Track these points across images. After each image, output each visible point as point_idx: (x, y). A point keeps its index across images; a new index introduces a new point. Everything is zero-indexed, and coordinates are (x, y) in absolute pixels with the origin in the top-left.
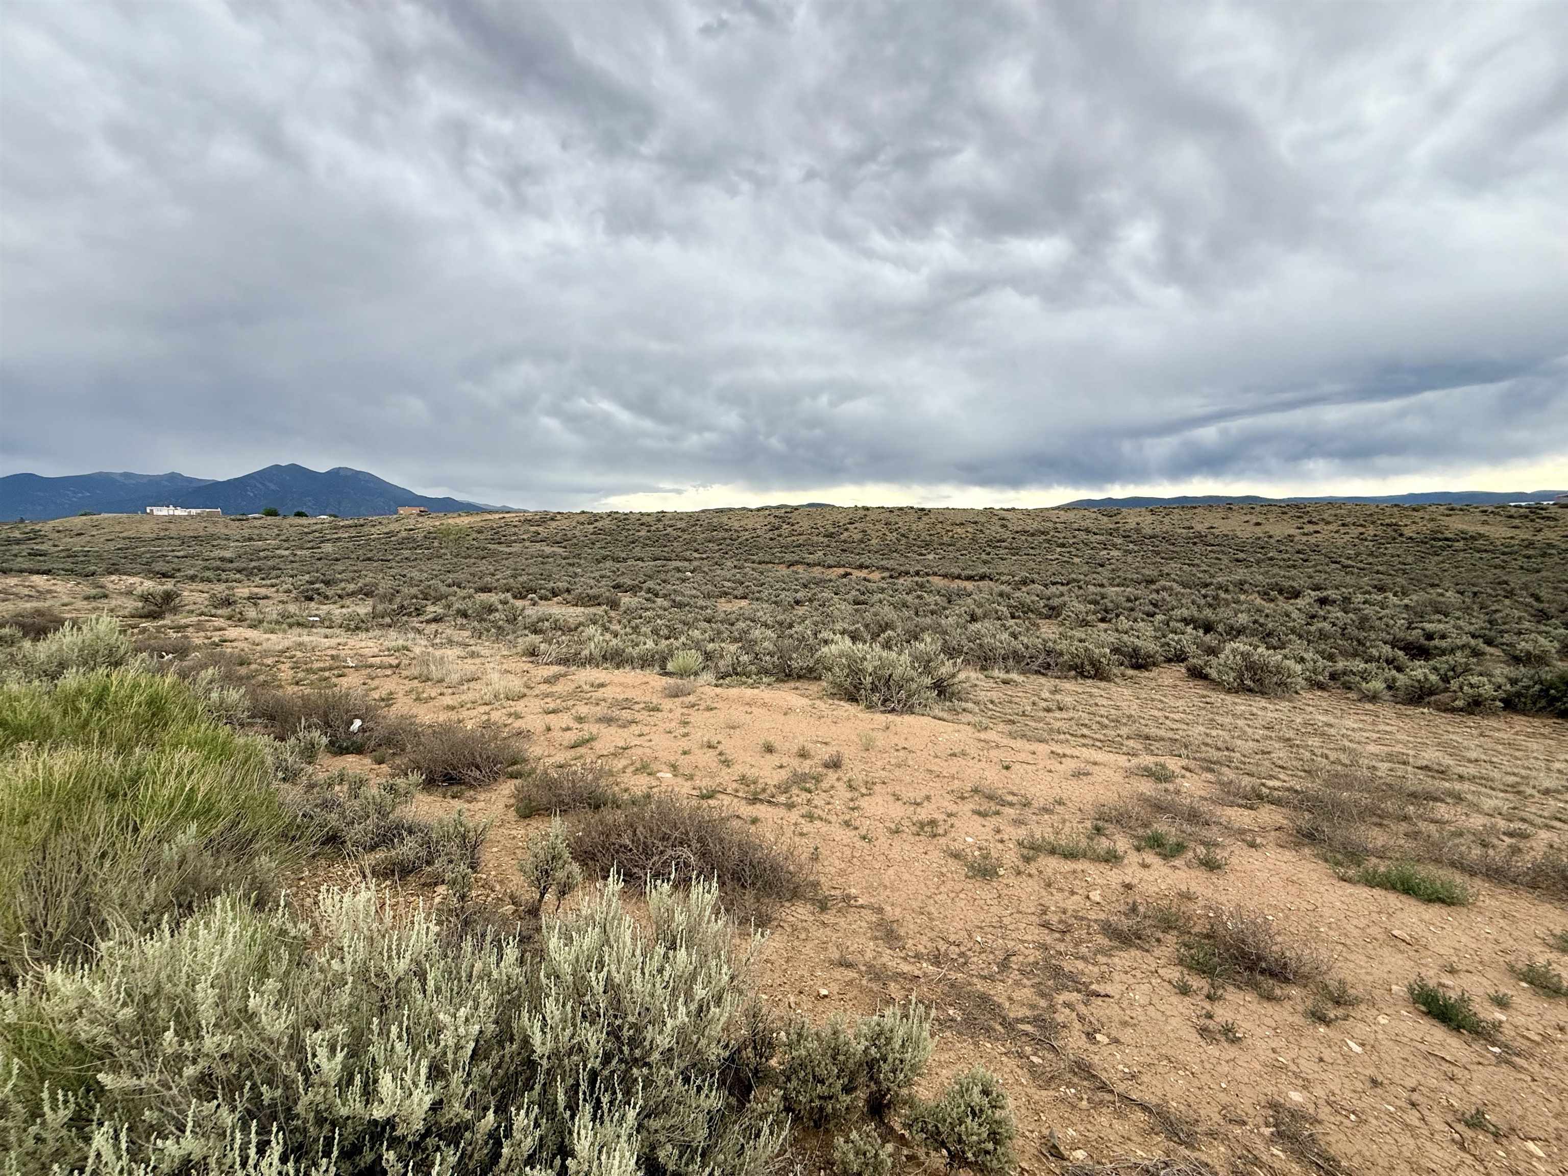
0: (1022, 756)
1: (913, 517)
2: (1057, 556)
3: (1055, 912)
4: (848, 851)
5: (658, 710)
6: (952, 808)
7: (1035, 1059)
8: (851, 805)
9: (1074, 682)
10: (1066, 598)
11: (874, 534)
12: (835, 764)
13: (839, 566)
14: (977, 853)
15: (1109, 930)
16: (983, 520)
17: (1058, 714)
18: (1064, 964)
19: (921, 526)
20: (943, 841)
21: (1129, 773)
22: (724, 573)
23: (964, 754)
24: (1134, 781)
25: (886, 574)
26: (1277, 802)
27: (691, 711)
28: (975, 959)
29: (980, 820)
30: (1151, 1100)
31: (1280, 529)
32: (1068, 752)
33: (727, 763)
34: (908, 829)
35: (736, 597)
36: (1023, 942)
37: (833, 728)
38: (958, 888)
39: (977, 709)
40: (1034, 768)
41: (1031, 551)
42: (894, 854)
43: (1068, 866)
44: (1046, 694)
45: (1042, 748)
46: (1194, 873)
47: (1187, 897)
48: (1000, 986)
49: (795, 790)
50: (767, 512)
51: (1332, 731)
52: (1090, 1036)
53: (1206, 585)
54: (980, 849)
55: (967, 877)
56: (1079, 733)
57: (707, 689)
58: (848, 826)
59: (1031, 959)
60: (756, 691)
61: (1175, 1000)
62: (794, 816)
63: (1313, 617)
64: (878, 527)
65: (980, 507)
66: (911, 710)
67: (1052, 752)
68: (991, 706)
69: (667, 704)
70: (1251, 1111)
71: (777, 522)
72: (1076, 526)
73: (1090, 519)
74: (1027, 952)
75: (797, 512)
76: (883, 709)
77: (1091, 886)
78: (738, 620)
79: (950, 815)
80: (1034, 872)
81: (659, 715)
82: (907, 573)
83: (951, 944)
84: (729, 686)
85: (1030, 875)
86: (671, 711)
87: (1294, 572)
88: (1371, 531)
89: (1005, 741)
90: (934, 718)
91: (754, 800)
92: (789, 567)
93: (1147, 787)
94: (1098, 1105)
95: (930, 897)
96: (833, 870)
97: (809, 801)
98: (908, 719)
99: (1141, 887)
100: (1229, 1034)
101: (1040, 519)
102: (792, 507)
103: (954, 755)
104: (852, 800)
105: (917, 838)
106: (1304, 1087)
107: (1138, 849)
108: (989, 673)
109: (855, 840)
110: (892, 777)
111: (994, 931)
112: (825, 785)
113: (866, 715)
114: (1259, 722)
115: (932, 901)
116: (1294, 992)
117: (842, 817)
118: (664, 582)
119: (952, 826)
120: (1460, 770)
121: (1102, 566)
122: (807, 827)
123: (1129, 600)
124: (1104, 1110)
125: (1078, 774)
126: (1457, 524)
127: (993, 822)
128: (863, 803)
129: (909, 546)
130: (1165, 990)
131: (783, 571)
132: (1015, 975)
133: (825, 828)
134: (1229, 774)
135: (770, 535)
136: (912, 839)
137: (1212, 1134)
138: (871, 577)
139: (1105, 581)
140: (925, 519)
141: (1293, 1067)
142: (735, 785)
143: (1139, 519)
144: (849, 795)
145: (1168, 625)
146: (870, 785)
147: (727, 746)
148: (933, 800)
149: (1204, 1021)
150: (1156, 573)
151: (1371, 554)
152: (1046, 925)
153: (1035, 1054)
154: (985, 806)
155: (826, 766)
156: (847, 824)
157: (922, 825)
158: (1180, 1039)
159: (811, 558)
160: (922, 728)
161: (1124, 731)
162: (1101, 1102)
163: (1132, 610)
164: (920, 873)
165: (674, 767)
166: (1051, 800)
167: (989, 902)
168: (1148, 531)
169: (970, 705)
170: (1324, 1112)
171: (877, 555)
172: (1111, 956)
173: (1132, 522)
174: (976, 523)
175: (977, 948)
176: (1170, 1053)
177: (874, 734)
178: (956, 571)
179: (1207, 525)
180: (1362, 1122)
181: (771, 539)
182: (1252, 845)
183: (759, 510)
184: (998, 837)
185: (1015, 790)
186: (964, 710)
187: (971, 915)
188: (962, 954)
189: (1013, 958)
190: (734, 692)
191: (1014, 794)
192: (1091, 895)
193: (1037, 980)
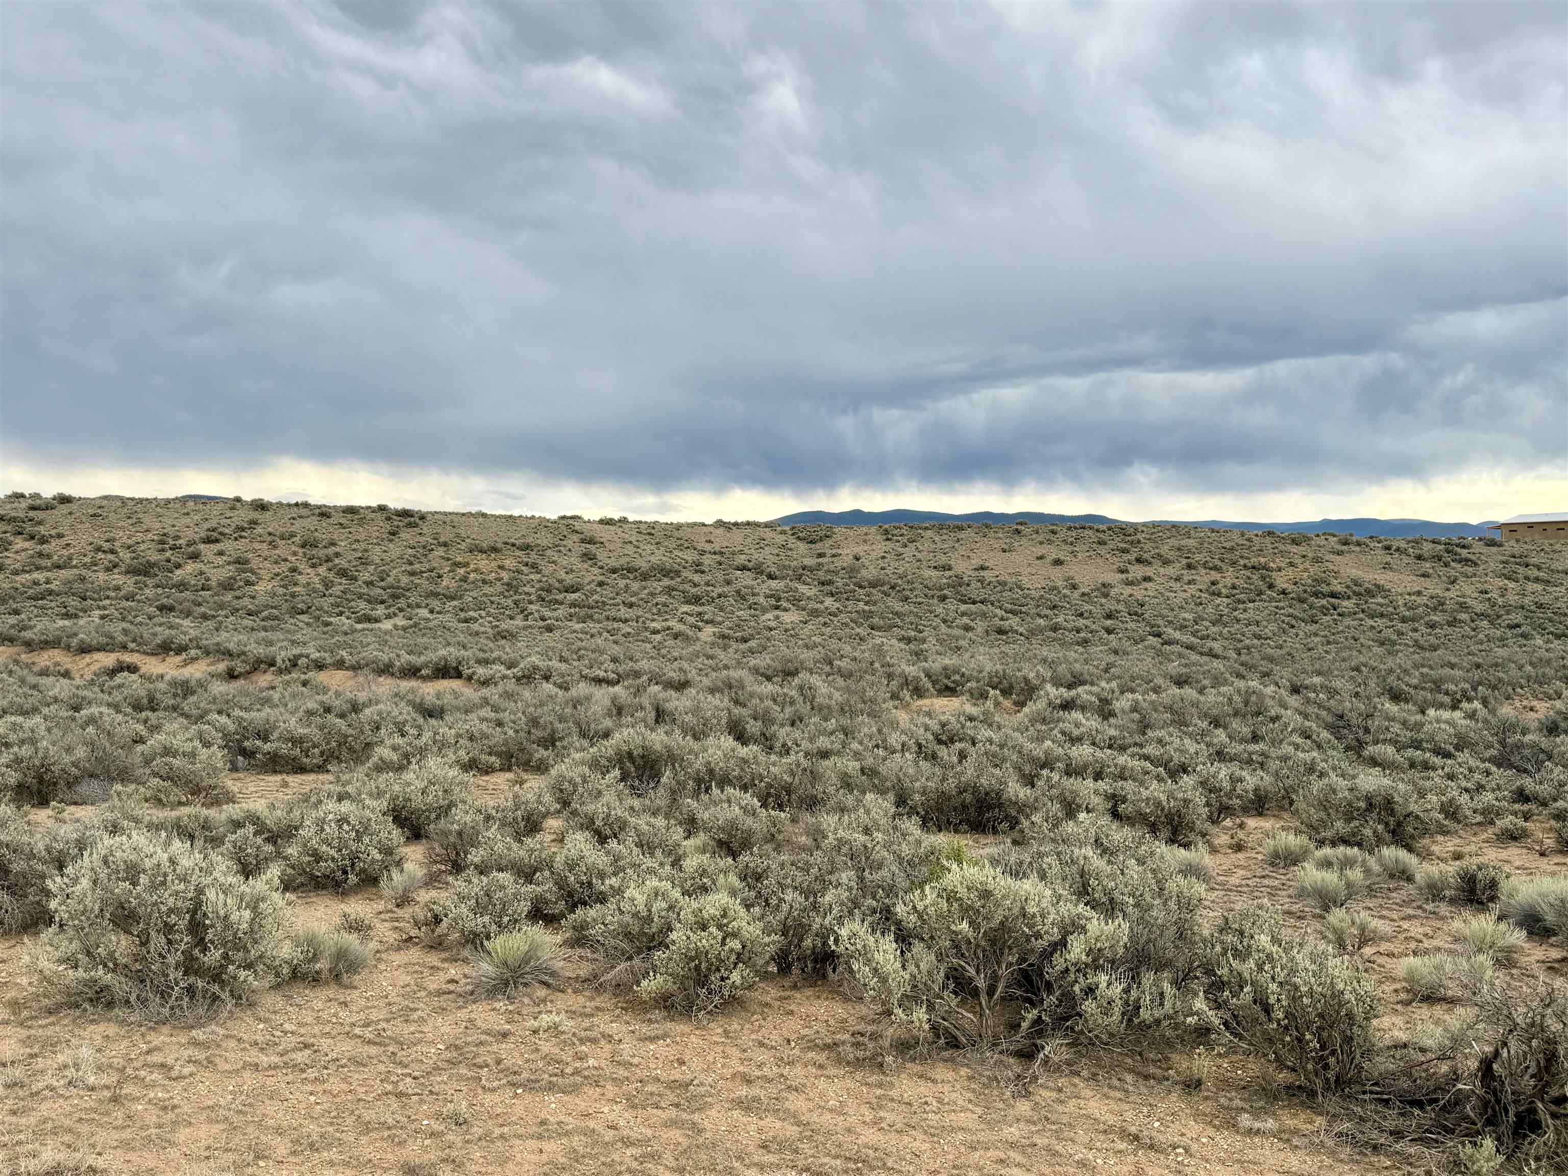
13: (110, 647)
25: (223, 667)
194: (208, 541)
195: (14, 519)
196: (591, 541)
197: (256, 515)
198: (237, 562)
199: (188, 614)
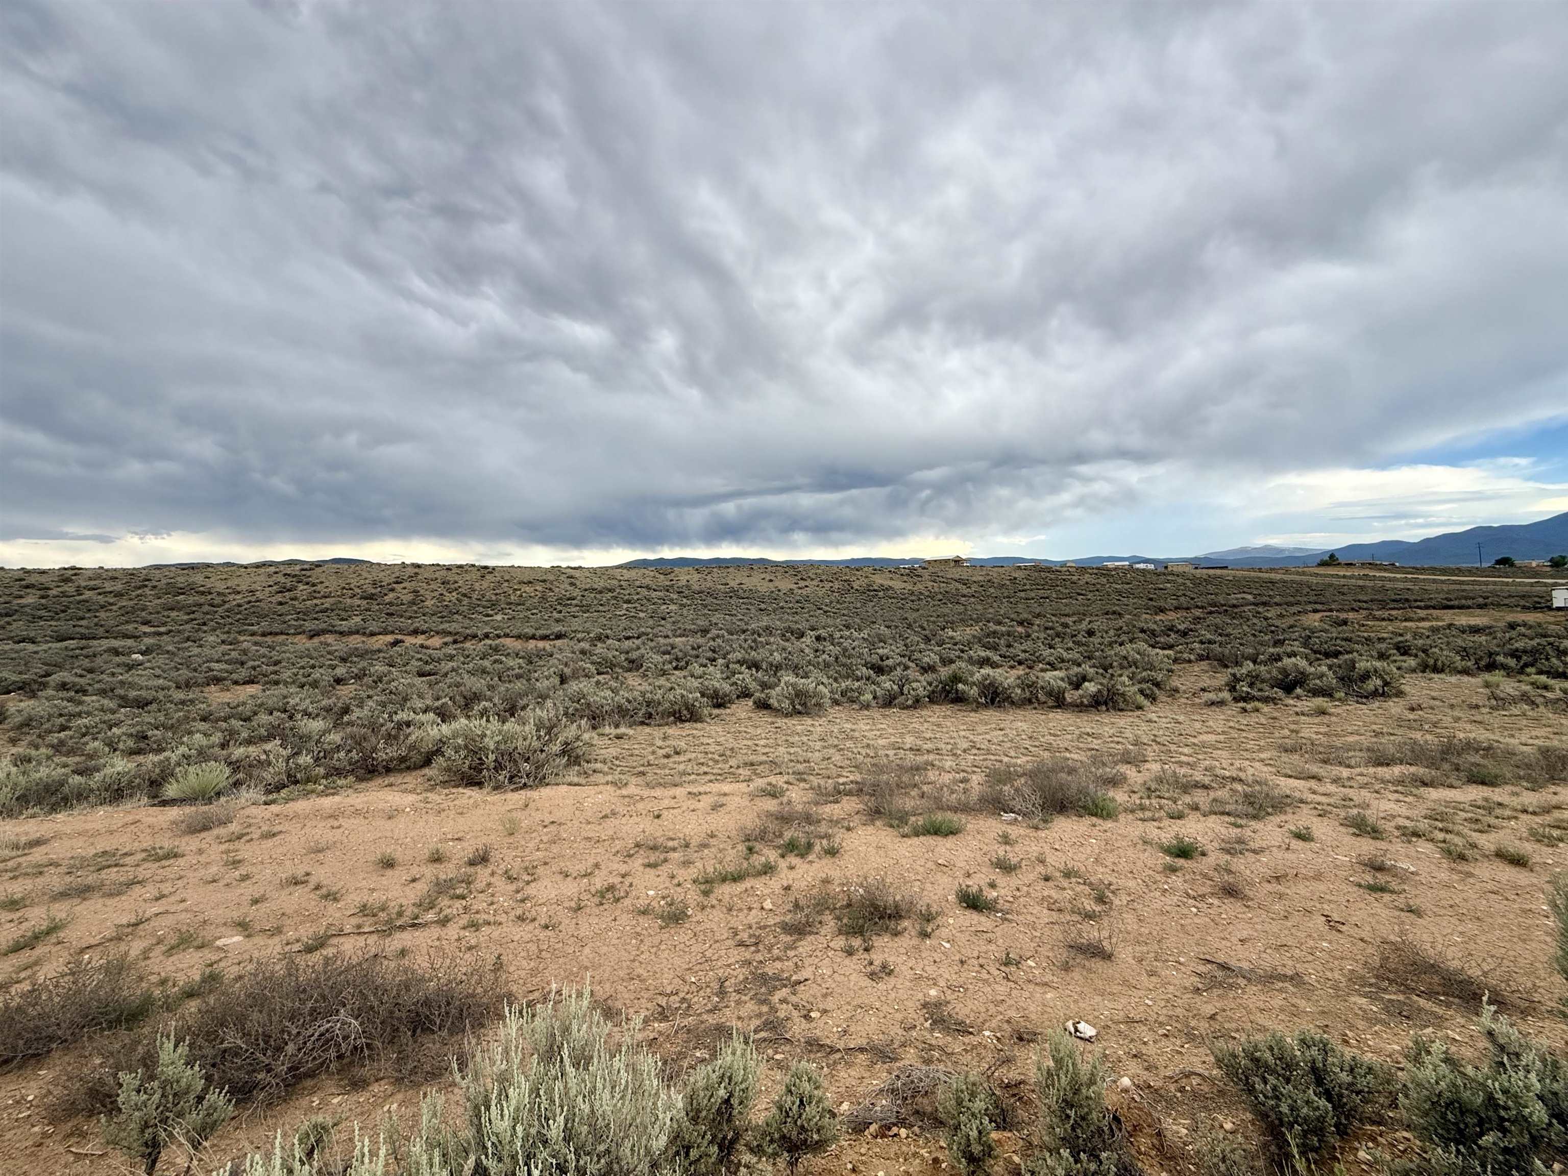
0: (666, 803)
1: (475, 575)
2: (624, 612)
3: (744, 930)
4: (533, 948)
5: (176, 856)
6: (623, 869)
7: (778, 1057)
8: (519, 896)
9: (674, 727)
10: (642, 651)
11: (429, 595)
12: (481, 859)
13: (385, 632)
14: (662, 903)
15: (787, 928)
16: (552, 578)
17: (676, 758)
18: (766, 970)
19: (485, 584)
20: (627, 902)
21: (753, 796)
22: (207, 651)
23: (614, 813)
24: (758, 801)
25: (449, 639)
26: (849, 793)
27: (237, 845)
28: (696, 999)
29: (652, 872)
30: (863, 1042)
31: (785, 584)
32: (702, 789)
33: (332, 897)
34: (590, 902)
35: (236, 683)
36: (729, 966)
37: (461, 820)
38: (656, 940)
39: (606, 769)
40: (679, 811)
41: (601, 608)
42: (584, 931)
43: (739, 887)
44: (659, 743)
45: (679, 791)
46: (824, 861)
47: (826, 881)
48: (727, 1011)
49: (444, 902)
50: (272, 569)
51: (856, 734)
52: (807, 1017)
53: (744, 632)
54: (663, 898)
55: (661, 928)
56: (701, 771)
57: (253, 810)
58: (523, 920)
59: (741, 977)
60: (337, 798)
61: (847, 961)
62: (452, 931)
63: (817, 651)
64: (434, 586)
65: (547, 565)
66: (542, 782)
67: (690, 793)
68: (617, 762)
69: (189, 844)
70: (916, 1017)
71: (288, 582)
72: (638, 583)
73: (648, 577)
74: (735, 973)
75: (319, 570)
76: (512, 787)
77: (762, 898)
78: (255, 714)
79: (623, 876)
80: (715, 902)
81: (181, 861)
82: (474, 636)
83: (669, 995)
84: (287, 800)
85: (713, 907)
86: (200, 852)
87: (797, 617)
88: (836, 585)
89: (646, 793)
90: (570, 784)
91: (389, 929)
92: (311, 637)
93: (771, 805)
94: (833, 1066)
95: (634, 961)
96: (523, 973)
97: (465, 908)
98: (545, 792)
99: (795, 886)
100: (886, 970)
101: (606, 577)
102: (312, 563)
103: (606, 816)
104: (518, 892)
105: (601, 908)
106: (935, 984)
107: (783, 856)
108: (600, 731)
109: (537, 932)
110: (551, 855)
111: (702, 967)
112: (480, 884)
113: (496, 797)
114: (815, 736)
115: (637, 964)
116: (906, 923)
117: (513, 914)
118: (91, 671)
119: (631, 885)
120: (925, 747)
121: (664, 619)
122: (471, 937)
123: (693, 648)
124: (839, 1067)
125: (715, 807)
126: (879, 580)
127: (664, 870)
128: (531, 890)
129: (473, 608)
130: (840, 957)
131: (302, 643)
132: (734, 996)
133: (496, 933)
134: (815, 781)
135: (279, 598)
136: (596, 911)
137: (903, 1045)
138: (429, 643)
139: (670, 633)
140: (488, 577)
141: (925, 975)
142: (355, 921)
143: (688, 577)
144: (513, 887)
145: (728, 667)
146: (530, 870)
147: (320, 874)
148: (603, 867)
149: (869, 969)
150: (707, 623)
151: (838, 602)
152: (741, 944)
153: (776, 1053)
154: (653, 857)
155: (472, 863)
156: (521, 918)
157: (602, 894)
158: (861, 989)
159: (344, 625)
160: (563, 798)
161: (733, 762)
162: (835, 1062)
163: (697, 657)
164: (617, 941)
165: (243, 926)
166: (704, 835)
167: (688, 943)
168: (696, 587)
169: (598, 766)
170: (950, 996)
171: (434, 618)
172: (796, 948)
173: (683, 579)
174: (544, 581)
175: (694, 988)
176: (860, 1001)
177: (514, 814)
178: (530, 631)
179: (738, 581)
180: (966, 990)
181: (281, 604)
182: (849, 829)
183: (258, 566)
184: (675, 881)
185: (671, 834)
186: (594, 771)
187: (677, 961)
188: (683, 1000)
189: (727, 983)
190: (302, 806)
191: (673, 839)
192: (765, 905)
193: (752, 993)
194: (397, 583)
195: (295, 576)
196: (572, 577)
197: (417, 570)
198: (414, 591)
199: (402, 616)
